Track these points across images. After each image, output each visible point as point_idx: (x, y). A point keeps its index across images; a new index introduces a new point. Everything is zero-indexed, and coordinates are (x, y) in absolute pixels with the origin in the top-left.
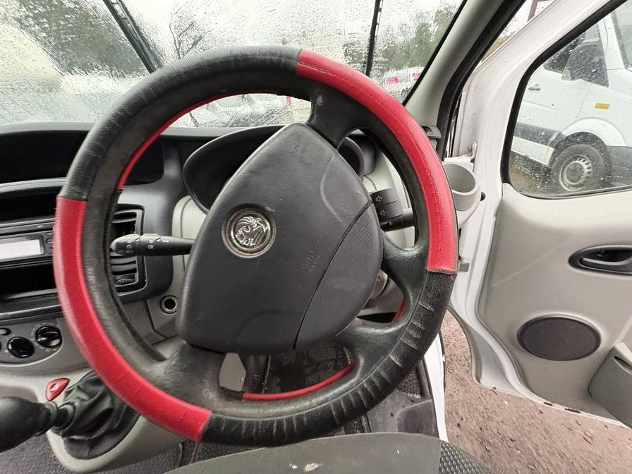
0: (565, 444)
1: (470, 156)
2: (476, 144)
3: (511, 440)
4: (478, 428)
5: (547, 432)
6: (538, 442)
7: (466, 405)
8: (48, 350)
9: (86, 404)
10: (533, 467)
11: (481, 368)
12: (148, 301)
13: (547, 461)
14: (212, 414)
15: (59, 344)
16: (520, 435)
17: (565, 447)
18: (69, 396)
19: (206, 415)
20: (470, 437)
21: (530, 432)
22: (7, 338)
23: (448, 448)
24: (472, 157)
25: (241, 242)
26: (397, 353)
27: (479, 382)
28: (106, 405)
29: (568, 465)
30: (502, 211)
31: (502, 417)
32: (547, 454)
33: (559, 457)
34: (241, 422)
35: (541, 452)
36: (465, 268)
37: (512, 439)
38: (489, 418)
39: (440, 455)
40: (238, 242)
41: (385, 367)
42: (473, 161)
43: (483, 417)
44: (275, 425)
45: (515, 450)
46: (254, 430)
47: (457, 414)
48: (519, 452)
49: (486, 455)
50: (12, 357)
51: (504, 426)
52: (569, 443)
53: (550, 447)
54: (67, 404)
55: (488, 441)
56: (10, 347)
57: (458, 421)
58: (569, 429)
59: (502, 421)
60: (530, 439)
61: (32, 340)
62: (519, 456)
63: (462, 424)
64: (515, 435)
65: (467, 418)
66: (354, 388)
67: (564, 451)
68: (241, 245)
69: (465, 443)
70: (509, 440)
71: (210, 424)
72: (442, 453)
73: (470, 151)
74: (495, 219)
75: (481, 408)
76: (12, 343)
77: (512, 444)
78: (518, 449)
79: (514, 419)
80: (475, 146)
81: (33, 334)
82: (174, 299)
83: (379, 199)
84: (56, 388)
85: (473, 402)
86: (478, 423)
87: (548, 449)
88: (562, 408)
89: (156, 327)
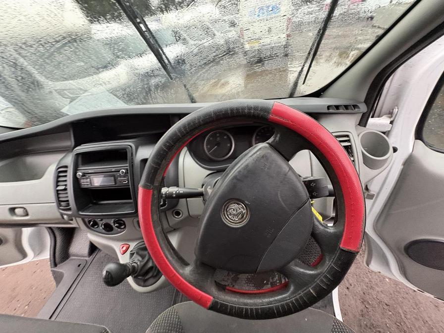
0: (429, 315)
1: (390, 117)
2: (397, 110)
3: (386, 304)
4: (362, 293)
5: (417, 305)
6: (408, 310)
7: (355, 277)
8: (119, 230)
9: (143, 263)
10: (399, 324)
11: (371, 258)
12: (167, 212)
13: (411, 323)
14: (213, 299)
15: (125, 227)
16: (394, 302)
17: (429, 317)
18: (133, 257)
19: (210, 299)
20: (355, 297)
21: (402, 303)
22: (101, 222)
23: (338, 323)
24: (392, 119)
25: (230, 217)
26: (314, 289)
27: (368, 266)
28: (150, 264)
29: (429, 329)
30: (410, 163)
31: (382, 289)
32: (413, 319)
33: (423, 323)
34: (227, 305)
35: (408, 317)
36: (371, 197)
37: (388, 304)
38: (372, 288)
39: (332, 327)
40: (229, 217)
41: (306, 294)
42: (392, 123)
43: (367, 286)
44: (244, 310)
45: (388, 311)
46: (234, 311)
47: (348, 281)
48: (390, 313)
49: (365, 310)
50: (104, 231)
51: (383, 295)
52: (433, 316)
53: (417, 315)
54: (134, 263)
55: (368, 303)
56: (103, 226)
57: (348, 285)
58: (436, 306)
59: (381, 292)
60: (402, 307)
61: (112, 224)
62: (390, 315)
63: (351, 288)
64: (390, 302)
65: (355, 285)
66: (288, 301)
67: (428, 319)
68: (230, 219)
69: (351, 300)
70: (384, 304)
71: (213, 303)
72: (333, 326)
73: (390, 114)
74: (402, 167)
75: (367, 280)
76: (104, 225)
77: (386, 307)
78: (390, 311)
79: (392, 292)
80: (396, 111)
81: (112, 222)
82: (180, 212)
83: (313, 185)
84: (124, 248)
85: (361, 275)
86: (362, 290)
87: (414, 315)
88: (432, 296)
89: (170, 225)
